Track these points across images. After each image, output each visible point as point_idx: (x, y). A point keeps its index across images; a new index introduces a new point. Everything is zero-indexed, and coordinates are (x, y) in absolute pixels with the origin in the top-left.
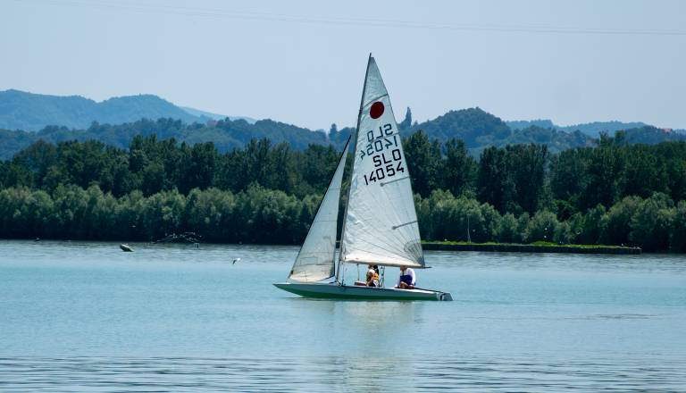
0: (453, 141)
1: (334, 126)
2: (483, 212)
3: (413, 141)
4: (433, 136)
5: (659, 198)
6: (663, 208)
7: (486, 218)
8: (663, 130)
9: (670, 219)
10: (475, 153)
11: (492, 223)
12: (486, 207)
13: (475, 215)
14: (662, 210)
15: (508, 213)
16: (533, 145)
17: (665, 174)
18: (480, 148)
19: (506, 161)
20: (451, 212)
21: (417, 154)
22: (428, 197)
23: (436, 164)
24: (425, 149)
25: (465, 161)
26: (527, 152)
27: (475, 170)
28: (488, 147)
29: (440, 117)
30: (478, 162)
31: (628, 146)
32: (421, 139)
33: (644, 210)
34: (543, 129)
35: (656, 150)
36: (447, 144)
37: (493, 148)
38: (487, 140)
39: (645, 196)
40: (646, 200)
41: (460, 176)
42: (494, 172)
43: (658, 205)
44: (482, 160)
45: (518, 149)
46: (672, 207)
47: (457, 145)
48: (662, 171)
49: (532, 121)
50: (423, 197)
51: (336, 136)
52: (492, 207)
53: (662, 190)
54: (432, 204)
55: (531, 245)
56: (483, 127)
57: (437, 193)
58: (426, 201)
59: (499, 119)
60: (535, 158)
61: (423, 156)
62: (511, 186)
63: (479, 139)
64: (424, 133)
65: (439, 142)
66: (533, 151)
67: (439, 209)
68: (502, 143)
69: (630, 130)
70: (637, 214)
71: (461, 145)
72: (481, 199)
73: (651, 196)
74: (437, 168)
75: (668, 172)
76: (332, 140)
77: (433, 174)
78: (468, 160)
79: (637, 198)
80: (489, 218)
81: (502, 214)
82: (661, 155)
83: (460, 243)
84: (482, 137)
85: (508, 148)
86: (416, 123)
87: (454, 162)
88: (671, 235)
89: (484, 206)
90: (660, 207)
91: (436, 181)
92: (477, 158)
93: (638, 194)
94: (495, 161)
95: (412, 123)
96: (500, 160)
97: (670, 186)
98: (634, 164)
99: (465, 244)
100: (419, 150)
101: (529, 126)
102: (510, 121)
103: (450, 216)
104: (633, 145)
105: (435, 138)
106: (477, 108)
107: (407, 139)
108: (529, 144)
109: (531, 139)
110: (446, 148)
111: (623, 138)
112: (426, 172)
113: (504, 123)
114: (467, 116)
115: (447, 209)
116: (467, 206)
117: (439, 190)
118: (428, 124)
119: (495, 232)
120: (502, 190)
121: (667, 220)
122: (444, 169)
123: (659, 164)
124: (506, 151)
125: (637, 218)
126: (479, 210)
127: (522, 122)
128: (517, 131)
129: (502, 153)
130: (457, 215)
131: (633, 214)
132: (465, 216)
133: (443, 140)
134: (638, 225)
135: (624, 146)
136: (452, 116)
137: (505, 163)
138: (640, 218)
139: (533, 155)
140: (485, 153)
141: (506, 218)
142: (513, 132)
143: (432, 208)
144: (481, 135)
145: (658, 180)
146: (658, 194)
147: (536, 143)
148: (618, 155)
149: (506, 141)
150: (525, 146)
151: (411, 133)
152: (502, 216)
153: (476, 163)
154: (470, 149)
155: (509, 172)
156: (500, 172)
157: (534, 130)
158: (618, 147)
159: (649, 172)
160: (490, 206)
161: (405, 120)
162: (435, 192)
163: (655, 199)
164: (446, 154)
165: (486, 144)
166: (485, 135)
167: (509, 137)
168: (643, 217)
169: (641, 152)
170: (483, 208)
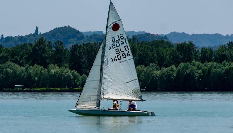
0: (58, 42)
1: (2, 35)
2: (73, 74)
3: (39, 42)
4: (48, 39)
5: (153, 66)
6: (155, 71)
7: (73, 77)
8: (154, 35)
9: (158, 76)
10: (68, 47)
11: (77, 79)
12: (74, 72)
13: (69, 76)
14: (154, 72)
15: (84, 74)
16: (95, 42)
17: (155, 55)
18: (70, 45)
19: (83, 50)
20: (58, 74)
21: (41, 47)
22: (47, 68)
23: (50, 52)
24: (45, 46)
25: (64, 51)
26: (92, 46)
27: (68, 55)
28: (74, 44)
29: (51, 31)
30: (70, 51)
31: (138, 43)
32: (43, 41)
33: (146, 72)
34: (99, 35)
35: (151, 44)
36: (55, 43)
37: (77, 44)
38: (74, 41)
39: (146, 65)
40: (147, 67)
41: (61, 58)
42: (77, 55)
43: (153, 69)
44: (71, 50)
45: (88, 44)
46: (159, 70)
47: (59, 44)
48: (154, 53)
49: (94, 32)
50: (44, 68)
51: (3, 40)
52: (77, 72)
53: (154, 62)
54: (49, 71)
56: (72, 35)
57: (51, 66)
58: (46, 70)
59: (79, 31)
60: (96, 48)
61: (44, 49)
62: (85, 62)
63: (70, 41)
64: (44, 38)
65: (51, 42)
66: (95, 46)
67: (52, 73)
68: (80, 43)
69: (139, 35)
70: (143, 74)
71: (62, 43)
72: (71, 68)
73: (149, 65)
74: (51, 54)
75: (156, 54)
76: (2, 42)
77: (49, 57)
78: (65, 50)
79: (143, 66)
80: (75, 77)
81: (81, 75)
82: (153, 47)
83: (62, 89)
84: (71, 39)
85: (83, 44)
86: (40, 33)
87: (58, 51)
88: (159, 83)
89: (73, 71)
90: (153, 70)
91: (51, 60)
92: (69, 49)
93: (144, 65)
94: (77, 51)
95: (39, 34)
96: (80, 50)
97: (158, 60)
98: (141, 50)
99: (64, 89)
100: (42, 46)
101: (93, 34)
102: (84, 32)
103: (57, 76)
104: (141, 42)
105: (49, 41)
106: (69, 26)
107: (37, 41)
108: (93, 42)
109: (94, 39)
110: (55, 45)
111: (136, 39)
112: (45, 56)
113: (81, 33)
114: (64, 30)
115: (56, 73)
116: (66, 71)
117: (52, 64)
118: (46, 34)
119: (78, 83)
120: (81, 63)
121: (157, 76)
122: (54, 55)
123: (152, 50)
124: (82, 46)
125: (143, 76)
126: (71, 73)
127: (89, 32)
128: (87, 36)
129: (80, 46)
130: (60, 76)
131: (141, 74)
132: (64, 76)
133: (53, 41)
134: (144, 79)
135: (136, 42)
136: (57, 30)
137: (82, 51)
138: (144, 76)
139: (95, 47)
140: (73, 47)
141: (83, 77)
142: (85, 37)
143: (49, 73)
144: (70, 38)
145: (152, 58)
146: (152, 64)
147: (96, 42)
148: (134, 47)
149: (82, 41)
150: (91, 43)
151: (38, 38)
152: (81, 76)
153: (68, 52)
154: (66, 45)
155: (84, 55)
156: (80, 56)
157: (95, 36)
158: (134, 43)
159: (148, 54)
160: (75, 71)
161: (35, 32)
162: (50, 65)
163: (151, 67)
164: (54, 48)
165: (73, 43)
166: (73, 38)
167: (83, 39)
168: (145, 75)
169: (144, 45)
170: (72, 72)
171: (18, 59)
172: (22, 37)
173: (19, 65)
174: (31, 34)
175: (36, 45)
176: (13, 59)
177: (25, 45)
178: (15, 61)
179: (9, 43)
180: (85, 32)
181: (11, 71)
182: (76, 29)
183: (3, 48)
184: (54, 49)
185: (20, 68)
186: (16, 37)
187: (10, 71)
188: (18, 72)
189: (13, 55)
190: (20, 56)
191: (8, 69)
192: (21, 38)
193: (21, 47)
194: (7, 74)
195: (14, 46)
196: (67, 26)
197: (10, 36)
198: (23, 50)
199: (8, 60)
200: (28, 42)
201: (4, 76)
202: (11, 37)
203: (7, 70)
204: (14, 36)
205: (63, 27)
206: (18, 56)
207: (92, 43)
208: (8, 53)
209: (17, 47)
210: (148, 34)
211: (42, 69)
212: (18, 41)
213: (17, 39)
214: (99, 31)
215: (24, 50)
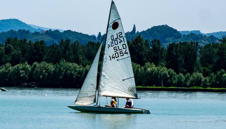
0: (155, 40)
1: (100, 33)
2: (169, 73)
3: (136, 40)
4: (145, 38)
10: (165, 46)
11: (173, 78)
12: (170, 71)
13: (165, 74)
15: (180, 73)
16: (191, 42)
18: (167, 43)
19: (179, 49)
20: (154, 73)
21: (138, 46)
22: (143, 66)
23: (147, 51)
24: (142, 44)
25: (161, 49)
26: (189, 45)
27: (165, 54)
28: (171, 43)
29: (149, 29)
30: (167, 50)
32: (140, 39)
34: (196, 34)
36: (152, 42)
37: (174, 43)
41: (158, 56)
42: (174, 54)
45: (185, 44)
47: (157, 42)
49: (191, 31)
50: (141, 66)
51: (101, 38)
52: (173, 70)
54: (145, 69)
55: (191, 88)
56: (169, 33)
58: (143, 68)
59: (176, 30)
60: (193, 48)
61: (141, 47)
62: (182, 61)
63: (167, 39)
64: (142, 36)
65: (148, 41)
66: (192, 45)
67: (148, 71)
68: (177, 42)
71: (159, 42)
72: (168, 67)
74: (148, 52)
76: (99, 40)
77: (146, 55)
78: (162, 49)
80: (171, 75)
83: (158, 87)
84: (168, 38)
85: (180, 43)
86: (138, 32)
87: (156, 50)
89: (169, 70)
91: (148, 59)
92: (166, 48)
94: (174, 49)
95: (136, 32)
96: (177, 49)
99: (160, 87)
100: (139, 44)
101: (190, 34)
103: (154, 75)
107: (134, 39)
108: (190, 42)
109: (190, 39)
110: (152, 44)
112: (142, 54)
113: (178, 32)
114: (161, 29)
115: (152, 71)
116: (162, 69)
117: (149, 63)
118: (143, 32)
119: (174, 82)
120: (178, 62)
122: (151, 53)
124: (179, 45)
126: (167, 72)
127: (186, 31)
128: (184, 36)
129: (177, 45)
130: (157, 74)
132: (160, 75)
133: (151, 40)
136: (155, 29)
137: (179, 50)
140: (170, 46)
141: (179, 76)
142: (182, 36)
143: (145, 71)
147: (193, 41)
149: (179, 40)
150: (188, 42)
151: (136, 36)
152: (178, 74)
153: (165, 50)
154: (163, 44)
155: (181, 54)
156: (177, 54)
157: (192, 35)
160: (172, 70)
161: (133, 31)
162: (147, 63)
164: (151, 46)
165: (170, 41)
166: (170, 37)
167: (180, 38)
170: (169, 71)
174: (128, 32)
175: (134, 43)
180: (182, 31)
182: (173, 28)
184: (151, 48)
196: (165, 25)
205: (160, 26)
207: (189, 42)
211: (138, 67)
214: (196, 31)
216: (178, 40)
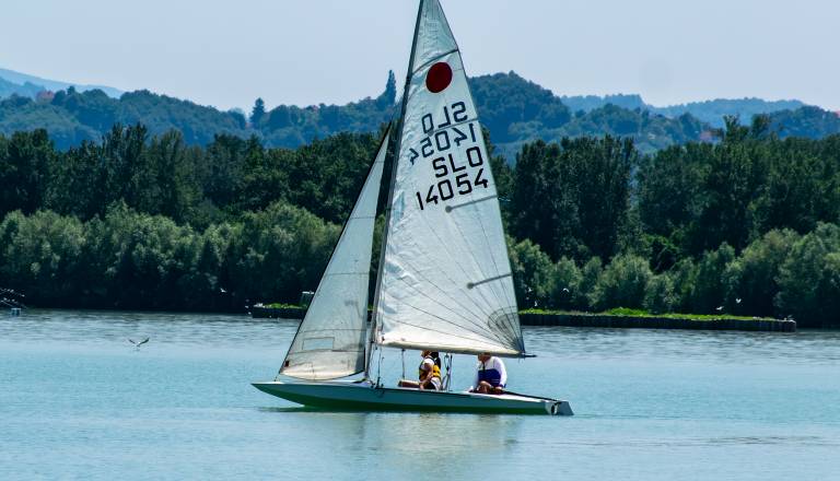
1: (260, 102)
2: (522, 255)
5: (828, 233)
6: (835, 251)
7: (524, 266)
8: (835, 115)
10: (508, 152)
11: (536, 275)
12: (527, 248)
14: (831, 254)
15: (564, 258)
16: (608, 137)
18: (515, 143)
19: (562, 167)
26: (598, 151)
27: (507, 183)
28: (530, 141)
30: (513, 167)
31: (773, 142)
33: (802, 255)
34: (626, 111)
35: (823, 148)
37: (540, 144)
38: (529, 131)
39: (802, 230)
40: (806, 237)
42: (541, 185)
43: (826, 245)
44: (519, 165)
45: (582, 145)
49: (607, 97)
51: (263, 120)
52: (537, 246)
53: (834, 219)
55: (605, 314)
56: (523, 106)
59: (549, 93)
60: (612, 161)
62: (570, 210)
63: (514, 128)
66: (610, 151)
68: (554, 136)
69: (778, 114)
70: (790, 261)
72: (518, 235)
73: (813, 228)
76: (256, 128)
79: (790, 233)
80: (531, 267)
81: (555, 260)
82: (831, 159)
84: (520, 124)
85: (565, 143)
89: (522, 245)
90: (829, 249)
92: (511, 161)
93: (792, 226)
94: (542, 167)
95: (398, 99)
96: (551, 164)
98: (785, 172)
101: (602, 106)
102: (569, 96)
104: (783, 139)
106: (512, 72)
108: (601, 137)
109: (604, 127)
111: (765, 127)
113: (558, 101)
114: (492, 87)
119: (541, 290)
120: (555, 217)
123: (828, 173)
124: (561, 149)
125: (789, 268)
126: (514, 253)
127: (589, 97)
128: (580, 114)
129: (554, 151)
131: (782, 261)
134: (791, 280)
135: (768, 142)
137: (559, 170)
138: (795, 269)
139: (609, 156)
140: (525, 152)
141: (561, 267)
142: (573, 115)
144: (517, 120)
145: (826, 201)
146: (826, 226)
147: (613, 135)
148: (757, 157)
149: (562, 132)
150: (595, 139)
152: (555, 262)
153: (508, 168)
154: (498, 146)
155: (567, 185)
156: (551, 186)
157: (609, 112)
158: (757, 144)
159: (810, 187)
160: (533, 245)
161: (385, 94)
163: (820, 235)
165: (526, 136)
166: (525, 121)
167: (566, 125)
168: (799, 265)
169: (796, 152)
170: (520, 249)
171: (318, 193)
172: (334, 109)
173: (319, 216)
174: (368, 100)
176: (298, 193)
177: (344, 140)
178: (306, 202)
179: (283, 133)
180: (574, 98)
181: (290, 237)
182: (538, 87)
183: (261, 149)
185: (323, 228)
186: (310, 108)
187: (285, 236)
188: (315, 244)
189: (297, 177)
190: (324, 182)
191: (278, 229)
192: (330, 114)
193: (331, 149)
194: (273, 248)
195: (304, 143)
196: (507, 73)
197: (288, 104)
198: (335, 159)
199: (277, 197)
200: (356, 129)
201: (262, 257)
202: (294, 108)
203: (273, 236)
204: (302, 105)
205: (489, 76)
206: (318, 181)
207: (599, 139)
208: (279, 168)
209: (315, 148)
210: (811, 112)
212: (320, 123)
213: (315, 116)
214: (628, 97)
215: (341, 161)
216: (558, 130)
